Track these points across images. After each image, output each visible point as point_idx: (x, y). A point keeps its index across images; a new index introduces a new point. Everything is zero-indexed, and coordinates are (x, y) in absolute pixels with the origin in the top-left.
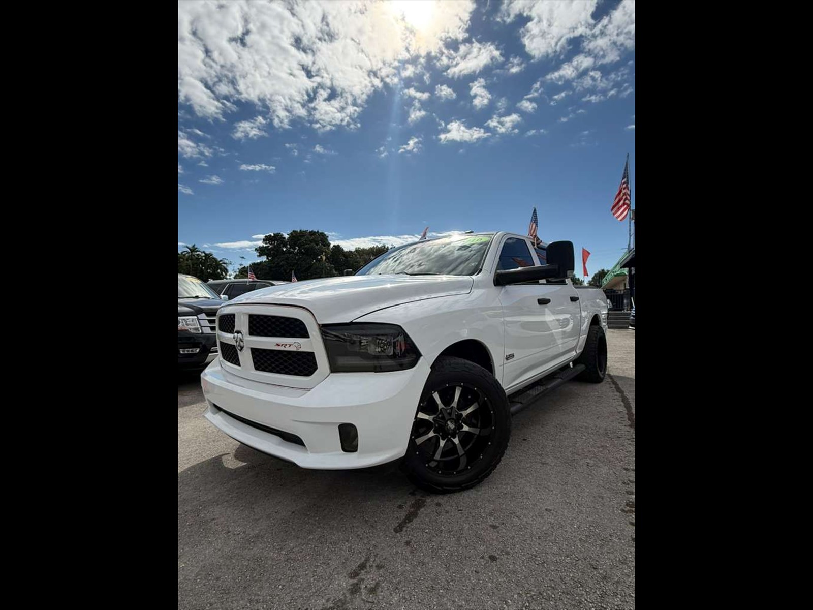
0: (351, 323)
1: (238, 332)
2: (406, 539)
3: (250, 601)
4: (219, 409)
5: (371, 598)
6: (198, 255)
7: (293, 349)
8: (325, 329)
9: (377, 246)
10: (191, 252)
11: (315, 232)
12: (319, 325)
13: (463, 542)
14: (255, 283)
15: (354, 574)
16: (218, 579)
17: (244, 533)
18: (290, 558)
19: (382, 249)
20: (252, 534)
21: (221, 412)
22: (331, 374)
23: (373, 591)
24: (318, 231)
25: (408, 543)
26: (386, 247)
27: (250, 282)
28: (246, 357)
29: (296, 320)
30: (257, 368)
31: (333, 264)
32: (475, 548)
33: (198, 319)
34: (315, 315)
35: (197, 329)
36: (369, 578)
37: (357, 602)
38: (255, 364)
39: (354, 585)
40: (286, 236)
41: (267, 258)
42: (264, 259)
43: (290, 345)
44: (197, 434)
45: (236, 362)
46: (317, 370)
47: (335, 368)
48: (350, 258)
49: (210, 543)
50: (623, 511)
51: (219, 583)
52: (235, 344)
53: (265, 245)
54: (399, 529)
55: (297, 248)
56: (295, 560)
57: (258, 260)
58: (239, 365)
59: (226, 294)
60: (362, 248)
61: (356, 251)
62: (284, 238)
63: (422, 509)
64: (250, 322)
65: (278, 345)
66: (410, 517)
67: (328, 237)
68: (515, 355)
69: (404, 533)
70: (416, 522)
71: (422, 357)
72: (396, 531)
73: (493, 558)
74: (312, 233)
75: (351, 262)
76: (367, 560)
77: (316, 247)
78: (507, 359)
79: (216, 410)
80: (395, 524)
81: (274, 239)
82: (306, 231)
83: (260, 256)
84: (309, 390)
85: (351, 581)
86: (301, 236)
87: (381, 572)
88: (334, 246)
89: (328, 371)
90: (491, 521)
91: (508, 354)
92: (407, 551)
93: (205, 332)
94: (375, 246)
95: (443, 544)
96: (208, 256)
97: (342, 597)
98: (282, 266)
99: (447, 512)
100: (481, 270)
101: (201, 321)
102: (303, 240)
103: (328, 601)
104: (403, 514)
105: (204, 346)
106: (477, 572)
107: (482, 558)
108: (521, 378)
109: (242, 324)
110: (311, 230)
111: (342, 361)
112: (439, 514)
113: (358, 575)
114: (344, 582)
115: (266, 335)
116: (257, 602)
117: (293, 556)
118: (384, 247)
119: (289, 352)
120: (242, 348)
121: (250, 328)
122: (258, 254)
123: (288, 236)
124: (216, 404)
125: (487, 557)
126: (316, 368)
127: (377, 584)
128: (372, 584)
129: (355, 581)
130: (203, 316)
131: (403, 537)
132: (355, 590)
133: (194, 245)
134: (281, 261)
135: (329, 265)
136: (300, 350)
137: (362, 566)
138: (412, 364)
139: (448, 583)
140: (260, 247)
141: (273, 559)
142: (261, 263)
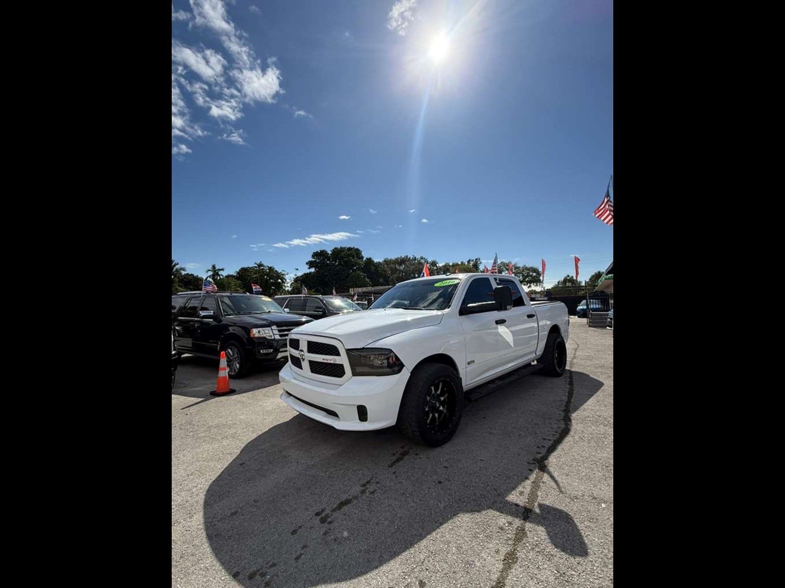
0: (363, 348)
1: (302, 351)
2: (394, 471)
3: (311, 493)
4: (290, 395)
5: (371, 496)
6: (263, 269)
7: (332, 362)
8: (349, 351)
9: (401, 257)
10: (259, 267)
11: (352, 248)
12: (346, 349)
13: (426, 474)
14: (307, 298)
15: (364, 485)
16: (294, 483)
17: (306, 463)
18: (331, 477)
19: (405, 259)
20: (310, 464)
21: (292, 397)
22: (353, 377)
23: (372, 493)
24: (354, 248)
25: (394, 473)
26: (409, 257)
27: (304, 297)
28: (305, 365)
29: (334, 346)
30: (312, 372)
31: (366, 273)
32: (431, 477)
33: (272, 329)
34: (343, 343)
35: (271, 336)
36: (371, 488)
37: (364, 497)
38: (311, 369)
39: (363, 490)
40: (330, 253)
41: (315, 270)
42: (313, 270)
43: (330, 360)
44: (274, 407)
45: (301, 367)
46: (345, 375)
47: (355, 374)
48: (380, 268)
49: (289, 467)
50: (528, 463)
51: (296, 485)
52: (299, 357)
53: (313, 260)
54: (391, 466)
55: (338, 261)
56: (333, 477)
57: (308, 271)
58: (302, 369)
59: (287, 308)
60: (389, 259)
61: (385, 261)
62: (328, 254)
63: (406, 456)
64: (308, 345)
65: (324, 359)
66: (398, 461)
67: (361, 251)
68: (475, 361)
69: (393, 468)
70: (401, 463)
71: (405, 367)
72: (389, 466)
73: (440, 482)
74: (350, 249)
75: (380, 271)
76: (371, 479)
77: (353, 260)
78: (469, 364)
79: (288, 395)
80: (390, 463)
81: (320, 255)
82: (345, 248)
83: (309, 268)
84: (341, 386)
85: (362, 488)
86: (341, 252)
87: (378, 485)
88: (367, 258)
89: (351, 375)
90: (446, 464)
91: (469, 361)
92: (393, 477)
93: (276, 338)
94: (400, 257)
95: (414, 474)
96: (271, 269)
97: (356, 495)
98: (326, 276)
99: (421, 458)
100: (450, 306)
101: (273, 331)
102: (342, 254)
103: (349, 496)
104: (394, 458)
105: (276, 348)
106: (429, 488)
107: (434, 482)
108: (483, 376)
109: (304, 346)
110: (349, 246)
111: (359, 369)
112: (415, 459)
113: (365, 486)
114: (358, 489)
115: (317, 353)
116: (314, 494)
117: (332, 475)
118: (407, 257)
119: (330, 364)
120: (304, 360)
121: (308, 349)
122: (308, 266)
123: (331, 252)
124: (288, 391)
125: (437, 482)
126: (344, 373)
127: (375, 491)
128: (372, 490)
129: (364, 488)
130: (274, 327)
131: (392, 470)
132: (363, 492)
133: (261, 262)
134: (325, 272)
135: (363, 274)
136: (336, 363)
137: (368, 482)
138: (399, 371)
139: (412, 492)
140: (310, 261)
141: (322, 476)
142: (310, 273)
